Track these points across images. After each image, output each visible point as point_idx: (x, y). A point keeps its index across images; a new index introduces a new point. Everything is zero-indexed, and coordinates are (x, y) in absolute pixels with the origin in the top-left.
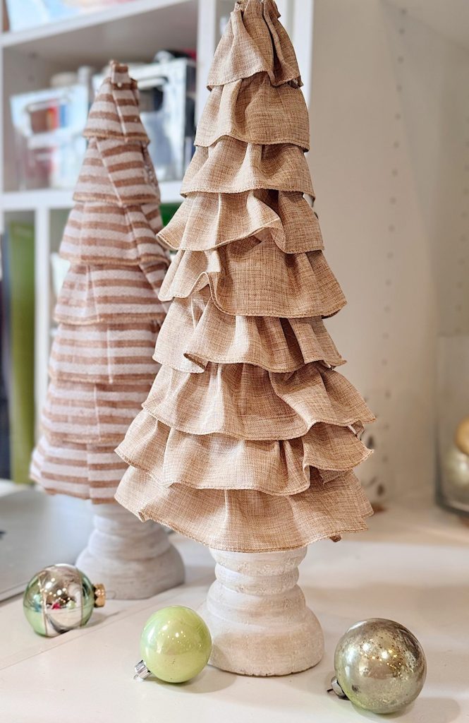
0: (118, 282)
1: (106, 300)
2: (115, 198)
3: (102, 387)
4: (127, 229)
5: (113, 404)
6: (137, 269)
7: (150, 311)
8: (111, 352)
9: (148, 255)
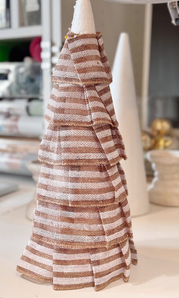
0: (78, 138)
1: (68, 150)
2: (78, 80)
3: (65, 208)
4: (85, 101)
5: (71, 220)
6: (91, 129)
7: (99, 158)
8: (70, 185)
9: (98, 119)
